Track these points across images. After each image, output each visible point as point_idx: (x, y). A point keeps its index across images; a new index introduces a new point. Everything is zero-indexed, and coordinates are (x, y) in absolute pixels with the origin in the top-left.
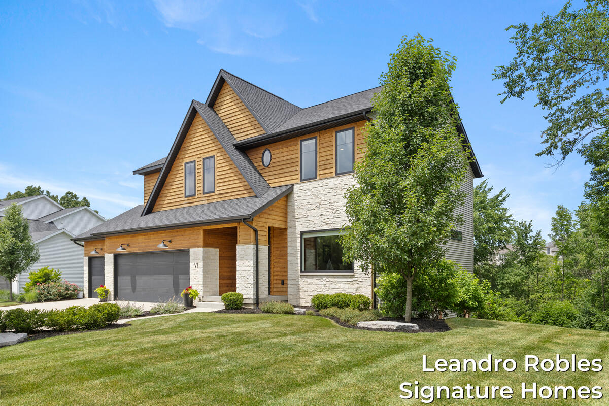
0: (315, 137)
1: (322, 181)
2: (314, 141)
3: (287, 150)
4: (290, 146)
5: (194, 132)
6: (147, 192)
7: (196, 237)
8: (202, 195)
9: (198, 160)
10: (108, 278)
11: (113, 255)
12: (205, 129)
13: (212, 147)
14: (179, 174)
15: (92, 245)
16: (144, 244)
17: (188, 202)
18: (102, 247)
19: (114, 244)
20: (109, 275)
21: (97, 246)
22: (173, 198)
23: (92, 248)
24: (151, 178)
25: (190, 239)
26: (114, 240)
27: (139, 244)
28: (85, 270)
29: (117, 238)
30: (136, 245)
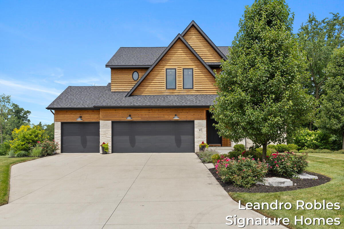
5: (174, 52)
6: (113, 80)
7: (200, 114)
8: (182, 90)
9: (178, 68)
10: (105, 137)
11: (110, 122)
12: (184, 52)
13: (191, 64)
14: (160, 75)
15: (66, 113)
16: (147, 116)
17: (169, 92)
18: (81, 116)
19: (111, 114)
20: (105, 136)
21: (74, 114)
22: (154, 88)
23: (66, 116)
24: (119, 72)
25: (194, 115)
26: (111, 112)
27: (142, 115)
28: (56, 132)
29: (115, 110)
30: (138, 116)
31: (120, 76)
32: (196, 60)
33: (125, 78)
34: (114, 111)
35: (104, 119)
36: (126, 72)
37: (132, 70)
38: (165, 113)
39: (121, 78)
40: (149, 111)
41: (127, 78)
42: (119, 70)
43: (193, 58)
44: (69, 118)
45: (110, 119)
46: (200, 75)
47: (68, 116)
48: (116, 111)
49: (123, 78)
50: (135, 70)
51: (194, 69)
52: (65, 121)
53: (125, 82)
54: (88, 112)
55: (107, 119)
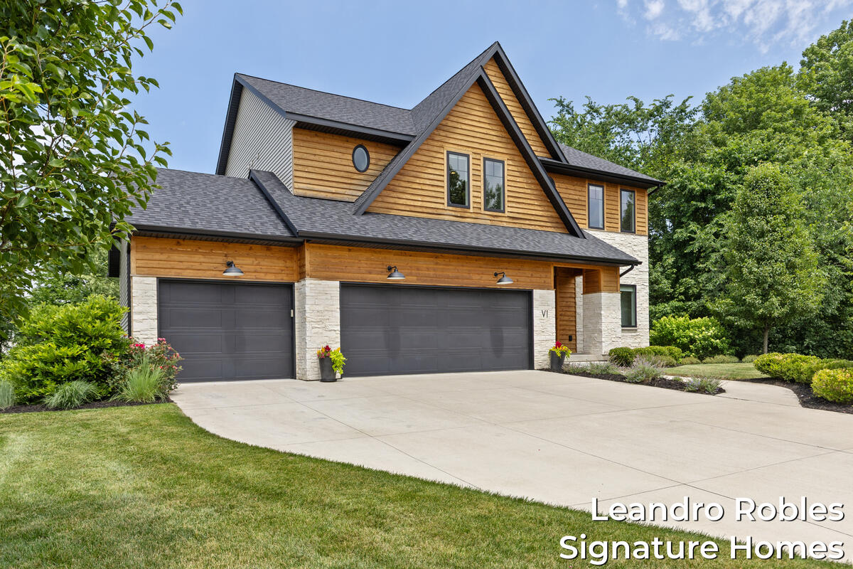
0: (603, 187)
1: (610, 234)
2: (600, 189)
3: (573, 188)
4: (577, 185)
5: (465, 110)
6: (301, 162)
7: (543, 275)
8: (482, 211)
9: (475, 156)
10: (320, 330)
11: (337, 283)
12: (486, 116)
13: (499, 148)
14: (434, 165)
15: (174, 248)
16: (432, 273)
17: (453, 213)
18: (230, 260)
19: (337, 261)
20: (323, 326)
21: (204, 254)
22: (419, 198)
23: (175, 257)
24: (316, 139)
25: (532, 276)
26: (337, 253)
27: (418, 270)
28: (140, 313)
29: (350, 250)
30: (409, 271)
31: (318, 152)
32: (509, 141)
33: (333, 160)
34: (346, 254)
35: (318, 274)
36: (336, 143)
37: (353, 140)
38: (473, 269)
39: (322, 158)
40: (436, 260)
41: (339, 161)
42: (316, 135)
43: (504, 135)
44: (185, 265)
45: (336, 274)
46: (518, 180)
47: (184, 257)
48: (352, 254)
49: (328, 159)
50: (360, 142)
51: (506, 163)
52: (172, 274)
53: (333, 173)
54: (251, 249)
55: (324, 274)
